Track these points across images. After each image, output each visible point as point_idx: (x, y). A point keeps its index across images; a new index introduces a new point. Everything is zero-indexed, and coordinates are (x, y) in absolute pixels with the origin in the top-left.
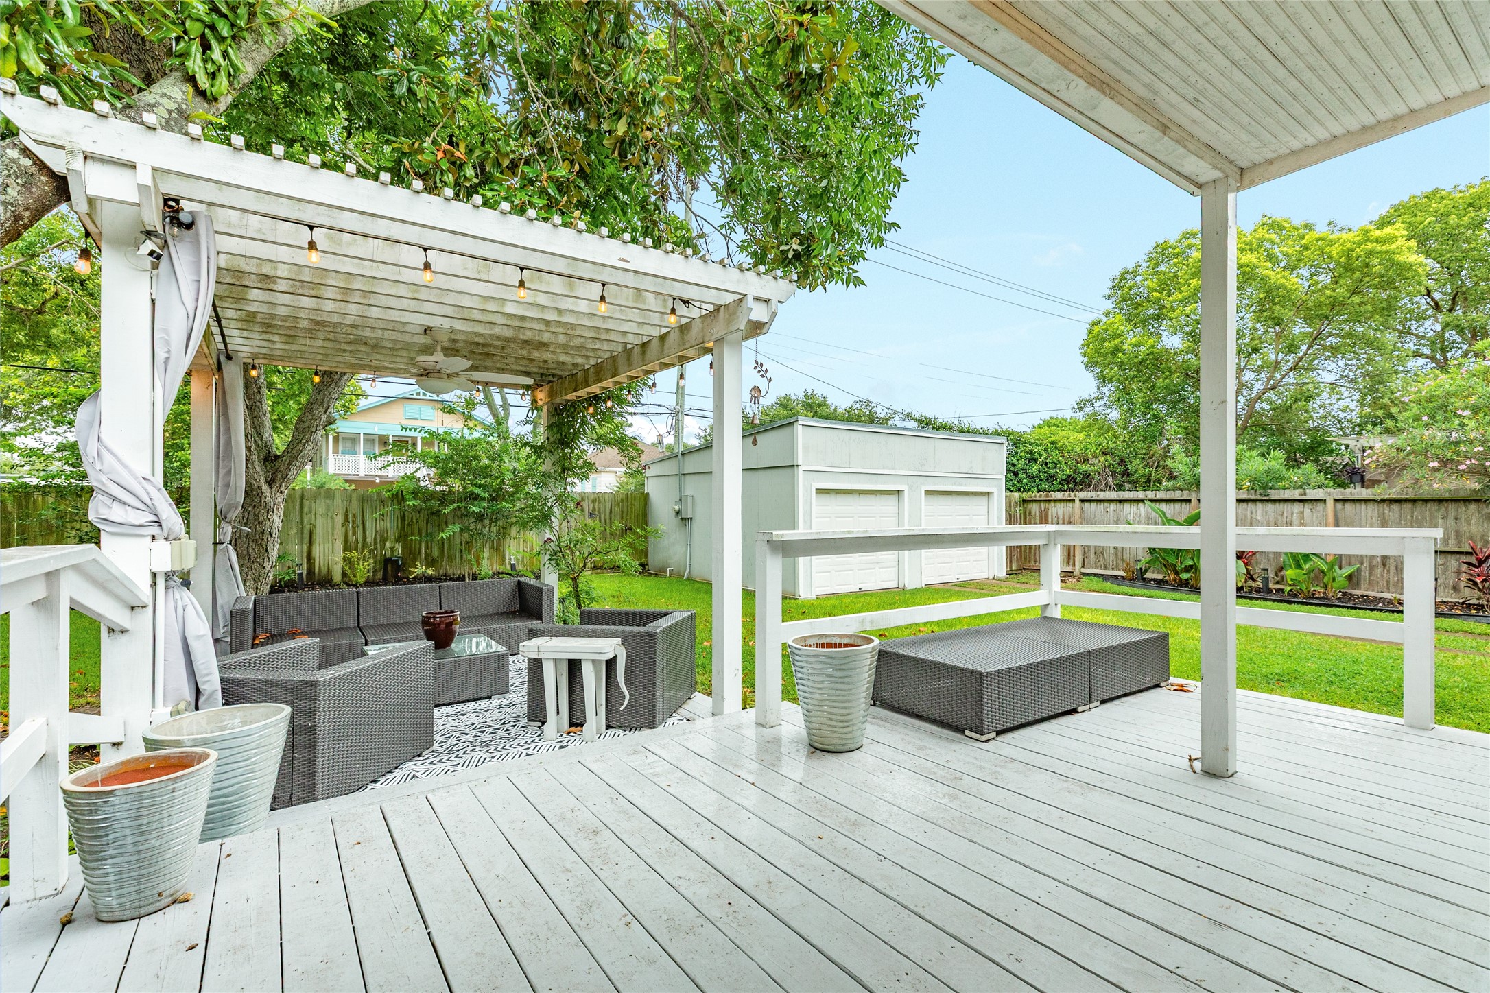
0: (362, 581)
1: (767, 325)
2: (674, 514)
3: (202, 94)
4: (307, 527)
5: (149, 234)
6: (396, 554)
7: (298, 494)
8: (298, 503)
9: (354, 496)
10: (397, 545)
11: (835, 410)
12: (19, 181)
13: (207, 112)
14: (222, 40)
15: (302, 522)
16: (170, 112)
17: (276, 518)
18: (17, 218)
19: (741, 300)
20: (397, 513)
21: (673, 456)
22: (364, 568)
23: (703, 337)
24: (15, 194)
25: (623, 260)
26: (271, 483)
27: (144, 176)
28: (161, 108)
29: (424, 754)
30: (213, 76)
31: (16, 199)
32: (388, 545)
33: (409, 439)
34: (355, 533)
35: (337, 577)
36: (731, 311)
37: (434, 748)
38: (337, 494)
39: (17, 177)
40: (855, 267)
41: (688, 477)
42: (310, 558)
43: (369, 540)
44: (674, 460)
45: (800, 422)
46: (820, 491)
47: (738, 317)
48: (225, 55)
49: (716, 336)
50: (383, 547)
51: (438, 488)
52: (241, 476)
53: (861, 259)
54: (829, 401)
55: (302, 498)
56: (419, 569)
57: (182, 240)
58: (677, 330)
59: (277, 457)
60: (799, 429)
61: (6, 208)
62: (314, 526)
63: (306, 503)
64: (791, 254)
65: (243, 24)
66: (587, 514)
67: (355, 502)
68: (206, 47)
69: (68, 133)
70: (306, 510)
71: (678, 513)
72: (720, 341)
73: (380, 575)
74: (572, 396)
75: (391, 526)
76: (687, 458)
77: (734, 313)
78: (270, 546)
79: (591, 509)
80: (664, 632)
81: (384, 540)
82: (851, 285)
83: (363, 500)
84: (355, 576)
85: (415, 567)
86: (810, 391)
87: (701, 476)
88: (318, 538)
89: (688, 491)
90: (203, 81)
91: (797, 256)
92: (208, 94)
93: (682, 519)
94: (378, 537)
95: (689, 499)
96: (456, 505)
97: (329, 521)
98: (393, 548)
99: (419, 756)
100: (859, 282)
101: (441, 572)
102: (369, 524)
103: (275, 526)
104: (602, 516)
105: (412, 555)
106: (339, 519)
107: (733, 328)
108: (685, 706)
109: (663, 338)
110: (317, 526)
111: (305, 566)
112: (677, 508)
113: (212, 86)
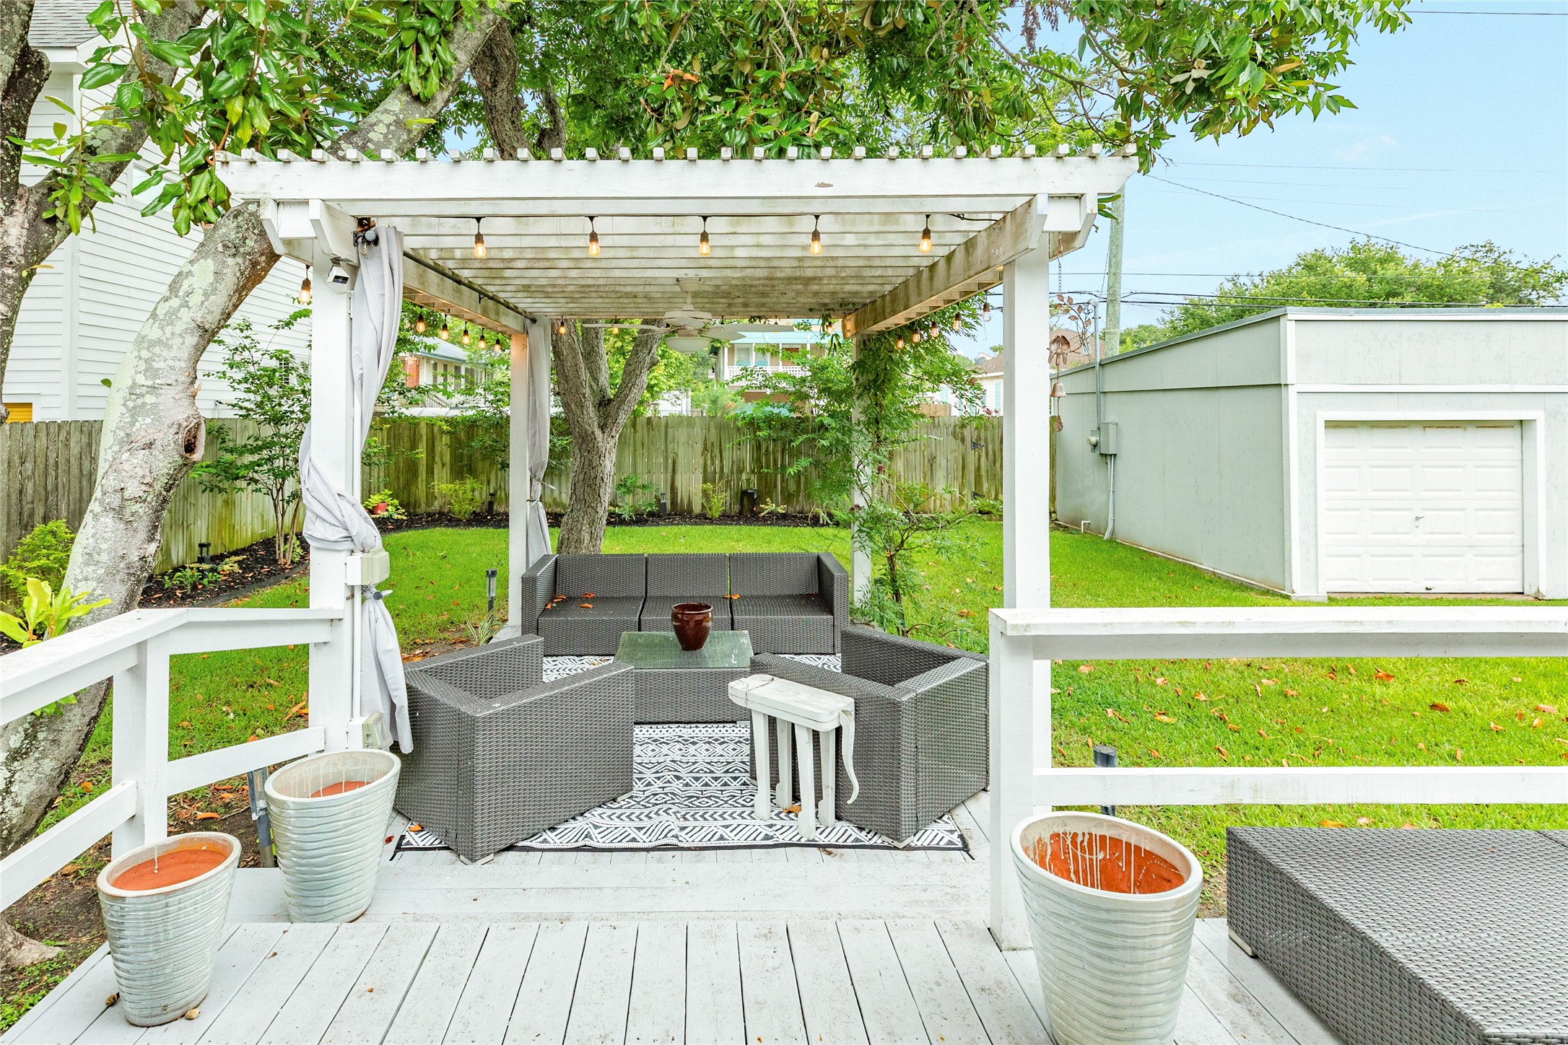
0: (717, 515)
1: (1080, 238)
2: (1090, 447)
3: (417, 98)
4: (671, 456)
5: (336, 261)
6: (752, 486)
7: (663, 422)
8: (663, 432)
9: (712, 424)
10: (752, 477)
11: (1416, 266)
12: (256, 231)
13: (422, 116)
14: (430, 40)
15: (666, 451)
16: (388, 126)
17: (608, 463)
18: (254, 264)
19: (1029, 203)
20: (753, 442)
21: (1090, 368)
22: (721, 501)
23: (989, 258)
24: (252, 244)
25: (822, 185)
26: (602, 428)
27: (316, 210)
28: (381, 125)
29: (619, 799)
30: (424, 78)
31: (253, 248)
32: (744, 476)
33: (799, 347)
34: (713, 463)
35: (697, 509)
36: (1018, 220)
37: (633, 793)
38: (698, 422)
39: (254, 228)
40: (1330, 80)
41: (1109, 396)
42: (673, 488)
43: (726, 470)
44: (1090, 371)
45: (1289, 317)
46: (1332, 425)
47: (1026, 231)
48: (434, 55)
49: (1003, 258)
50: (739, 479)
51: (793, 415)
52: (545, 436)
53: (1339, 65)
54: (1403, 251)
55: (666, 427)
56: (769, 507)
57: (372, 257)
58: (962, 247)
59: (610, 400)
60: (1289, 328)
61: (245, 258)
62: (677, 455)
63: (670, 431)
64: (1190, 88)
65: (447, 18)
66: (968, 444)
67: (713, 431)
68: (419, 51)
69: (263, 186)
70: (670, 438)
71: (1095, 446)
72: (1010, 264)
73: (736, 508)
74: (881, 326)
75: (747, 455)
76: (1108, 369)
77: (1022, 224)
78: (602, 491)
79: (975, 437)
80: (917, 700)
81: (741, 471)
82: (1325, 112)
83: (722, 427)
84: (710, 509)
85: (766, 504)
86: (1362, 240)
87: (1129, 395)
88: (680, 468)
89: (1110, 417)
90: (416, 86)
91: (1202, 88)
92: (422, 97)
93: (1101, 455)
94: (735, 467)
95: (1112, 428)
96: (809, 435)
97: (690, 449)
98: (749, 480)
99: (614, 800)
100: (1338, 103)
101: (798, 509)
102: (726, 454)
103: (607, 471)
104: (990, 447)
105: (767, 488)
106: (699, 447)
107: (1021, 247)
108: (971, 804)
109: (949, 258)
110: (680, 454)
111: (669, 495)
112: (1094, 439)
113: (425, 88)
